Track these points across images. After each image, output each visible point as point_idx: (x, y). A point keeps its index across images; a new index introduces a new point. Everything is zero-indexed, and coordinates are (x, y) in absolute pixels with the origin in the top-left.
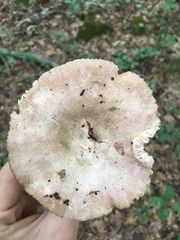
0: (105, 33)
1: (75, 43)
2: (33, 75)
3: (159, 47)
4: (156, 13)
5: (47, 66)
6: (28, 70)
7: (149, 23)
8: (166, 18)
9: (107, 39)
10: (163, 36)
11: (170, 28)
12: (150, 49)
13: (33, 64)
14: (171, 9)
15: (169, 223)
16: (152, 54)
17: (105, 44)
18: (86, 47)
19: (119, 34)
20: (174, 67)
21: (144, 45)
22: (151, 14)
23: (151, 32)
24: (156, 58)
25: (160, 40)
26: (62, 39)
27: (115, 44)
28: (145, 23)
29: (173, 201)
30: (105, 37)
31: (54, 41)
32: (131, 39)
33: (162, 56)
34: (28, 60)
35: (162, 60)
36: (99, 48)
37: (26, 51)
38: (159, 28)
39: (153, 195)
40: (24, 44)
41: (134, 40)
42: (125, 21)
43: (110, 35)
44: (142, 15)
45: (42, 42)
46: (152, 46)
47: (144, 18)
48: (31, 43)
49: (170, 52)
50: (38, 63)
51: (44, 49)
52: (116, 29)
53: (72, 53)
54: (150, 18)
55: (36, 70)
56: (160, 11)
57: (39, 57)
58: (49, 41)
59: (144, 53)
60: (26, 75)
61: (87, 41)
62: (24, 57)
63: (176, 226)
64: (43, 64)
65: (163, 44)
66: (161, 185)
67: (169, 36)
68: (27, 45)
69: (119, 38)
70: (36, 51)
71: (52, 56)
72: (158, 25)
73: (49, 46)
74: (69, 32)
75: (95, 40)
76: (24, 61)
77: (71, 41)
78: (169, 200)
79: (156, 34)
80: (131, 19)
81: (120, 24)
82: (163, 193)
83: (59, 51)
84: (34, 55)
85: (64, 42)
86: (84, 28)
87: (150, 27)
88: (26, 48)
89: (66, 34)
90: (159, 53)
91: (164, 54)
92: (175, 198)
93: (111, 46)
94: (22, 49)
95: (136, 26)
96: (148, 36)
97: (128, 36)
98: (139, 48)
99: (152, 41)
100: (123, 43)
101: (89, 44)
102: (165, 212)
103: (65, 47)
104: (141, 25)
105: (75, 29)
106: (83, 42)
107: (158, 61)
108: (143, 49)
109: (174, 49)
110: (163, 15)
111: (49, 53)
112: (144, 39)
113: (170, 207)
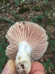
0: (27, 11)
1: (18, 14)
2: (5, 25)
3: (44, 15)
4: (42, 5)
5: (9, 22)
6: (3, 23)
7: (41, 8)
8: (46, 6)
9: (28, 13)
10: (45, 12)
11: (47, 9)
12: (41, 16)
13: (5, 21)
14: (47, 3)
15: (49, 71)
16: (42, 17)
17: (27, 15)
18: (21, 16)
19: (31, 11)
20: (49, 21)
21: (39, 15)
22: (41, 5)
23: (41, 10)
24: (43, 18)
25: (44, 13)
26: (14, 13)
27: (30, 14)
28: (39, 8)
29: (50, 63)
30: (27, 12)
31: (11, 14)
32: (35, 13)
33: (45, 18)
34: (3, 20)
35: (45, 19)
36: (26, 16)
37: (2, 17)
38: (43, 9)
39: (44, 62)
40: (1, 15)
41: (36, 13)
42: (33, 7)
43: (29, 12)
44: (38, 5)
45: (7, 14)
46: (42, 15)
47: (39, 6)
48: (4, 15)
49: (47, 17)
50: (6, 21)
51: (8, 16)
52: (31, 10)
53: (17, 18)
54: (41, 6)
55: (6, 23)
56: (44, 4)
57: (7, 19)
58: (9, 14)
59: (39, 17)
60: (3, 25)
61: (22, 14)
62: (2, 19)
63: (51, 72)
64: (8, 21)
65: (45, 14)
66: (46, 58)
67: (47, 11)
68: (2, 15)
69: (32, 13)
70: (6, 17)
71: (11, 19)
72: (43, 8)
73: (10, 15)
74: (16, 11)
75: (24, 13)
76: (2, 20)
77: (17, 14)
79: (43, 11)
80: (35, 7)
81: (31, 8)
82: (47, 61)
83: (13, 17)
84: (5, 19)
85: (14, 14)
86: (21, 10)
87: (41, 9)
88: (2, 16)
89: (15, 12)
90: (44, 17)
91: (45, 17)
92: (51, 62)
93: (29, 15)
94: (1, 17)
95: (36, 9)
96: (40, 12)
97: (34, 12)
98: (38, 15)
99: (42, 13)
100: (33, 14)
101: (22, 15)
102: (48, 67)
103: (15, 16)
104: (38, 8)
105: (18, 10)
106: (20, 14)
107: (44, 19)
108: (39, 16)
109: (48, 16)
110: (45, 5)
111: (10, 18)
112: (39, 13)
113: (49, 65)
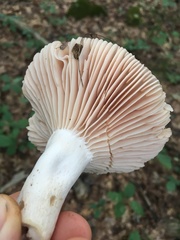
0: (98, 15)
1: (65, 19)
2: (12, 42)
3: (150, 42)
4: (153, 8)
5: (29, 36)
6: (7, 36)
7: (145, 16)
8: (162, 16)
9: (98, 23)
10: (155, 32)
11: (164, 27)
12: (140, 42)
13: (14, 30)
14: (169, 7)
15: (124, 220)
16: (141, 48)
17: (96, 27)
18: (75, 26)
19: (112, 20)
20: (160, 66)
21: (136, 38)
22: (148, 8)
23: (144, 25)
24: (144, 53)
25: (152, 35)
26: (51, 11)
27: (106, 29)
28: (140, 15)
29: (131, 199)
30: (97, 19)
31: (42, 11)
32: (123, 28)
33: (150, 53)
34: (9, 25)
35: (149, 56)
36: (89, 29)
37: (9, 15)
38: (152, 23)
39: (113, 190)
40: (8, 7)
41: (126, 30)
42: (120, 9)
43: (103, 20)
44: (139, 6)
45: (29, 10)
46: (143, 40)
47: (141, 10)
48: (17, 7)
49: (159, 50)
50: (19, 30)
51: (29, 17)
52: (110, 14)
53: (59, 28)
54: (146, 11)
55: (16, 37)
56: (158, 7)
57: (22, 25)
58: (36, 10)
59: (133, 45)
60: (4, 40)
61: (78, 19)
62: (5, 20)
63: (129, 225)
64: (24, 33)
65: (154, 40)
66: (123, 181)
67: (161, 33)
68: (11, 9)
69: (112, 24)
70: (20, 18)
71: (36, 27)
72: (153, 20)
73: (36, 15)
74: (61, 6)
75: (87, 20)
76: (5, 25)
77: (61, 16)
78: (128, 197)
79: (149, 29)
80: (128, 8)
81: (115, 10)
82: (123, 189)
83: (45, 23)
84: (17, 21)
85: (53, 15)
86: (77, 5)
87: (144, 21)
88: (10, 12)
89: (57, 7)
90: (148, 48)
91: (153, 50)
92: (134, 196)
93: (102, 31)
94: (5, 12)
95: (130, 16)
96: (141, 29)
97: (120, 24)
98: (130, 38)
99: (144, 35)
100: (114, 30)
101: (79, 23)
102: (121, 209)
103: (52, 20)
104: (136, 16)
105: (68, 4)
106: (73, 20)
107: (146, 56)
108: (133, 41)
110: (160, 11)
111: (34, 22)
112: (136, 31)
113: (127, 204)
